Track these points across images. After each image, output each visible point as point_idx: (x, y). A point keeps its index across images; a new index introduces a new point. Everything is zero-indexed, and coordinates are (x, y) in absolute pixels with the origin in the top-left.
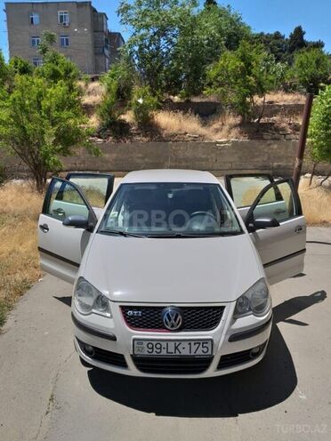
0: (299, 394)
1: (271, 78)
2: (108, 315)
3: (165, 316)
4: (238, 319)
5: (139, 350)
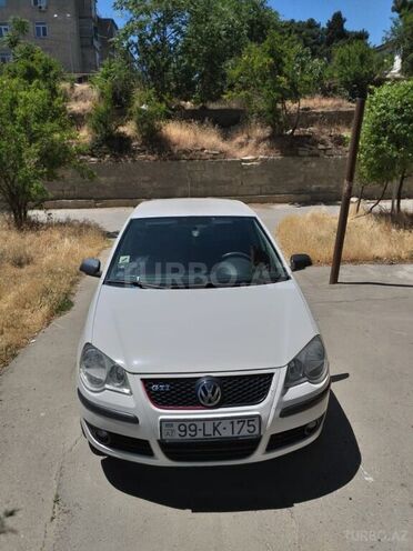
0: (365, 475)
1: (307, 78)
2: (127, 391)
4: (290, 389)
5: (168, 434)
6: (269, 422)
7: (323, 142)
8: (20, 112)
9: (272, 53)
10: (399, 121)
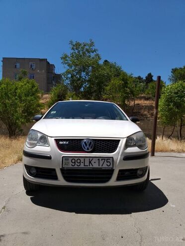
1: (138, 89)
2: (47, 145)
4: (128, 148)
5: (66, 164)
6: (118, 161)
7: (145, 115)
8: (19, 91)
9: (123, 80)
10: (177, 97)
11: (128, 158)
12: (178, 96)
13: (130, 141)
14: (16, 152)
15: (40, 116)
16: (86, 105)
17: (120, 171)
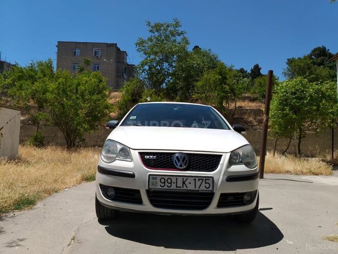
1: (240, 86)
2: (129, 160)
3: (175, 159)
4: (233, 166)
5: (153, 184)
6: (219, 183)
7: (251, 122)
8: (82, 87)
9: (220, 74)
10: (294, 98)
11: (232, 178)
12: (296, 98)
13: (235, 157)
14: (79, 170)
15: (116, 122)
16: (176, 109)
17: (222, 195)
